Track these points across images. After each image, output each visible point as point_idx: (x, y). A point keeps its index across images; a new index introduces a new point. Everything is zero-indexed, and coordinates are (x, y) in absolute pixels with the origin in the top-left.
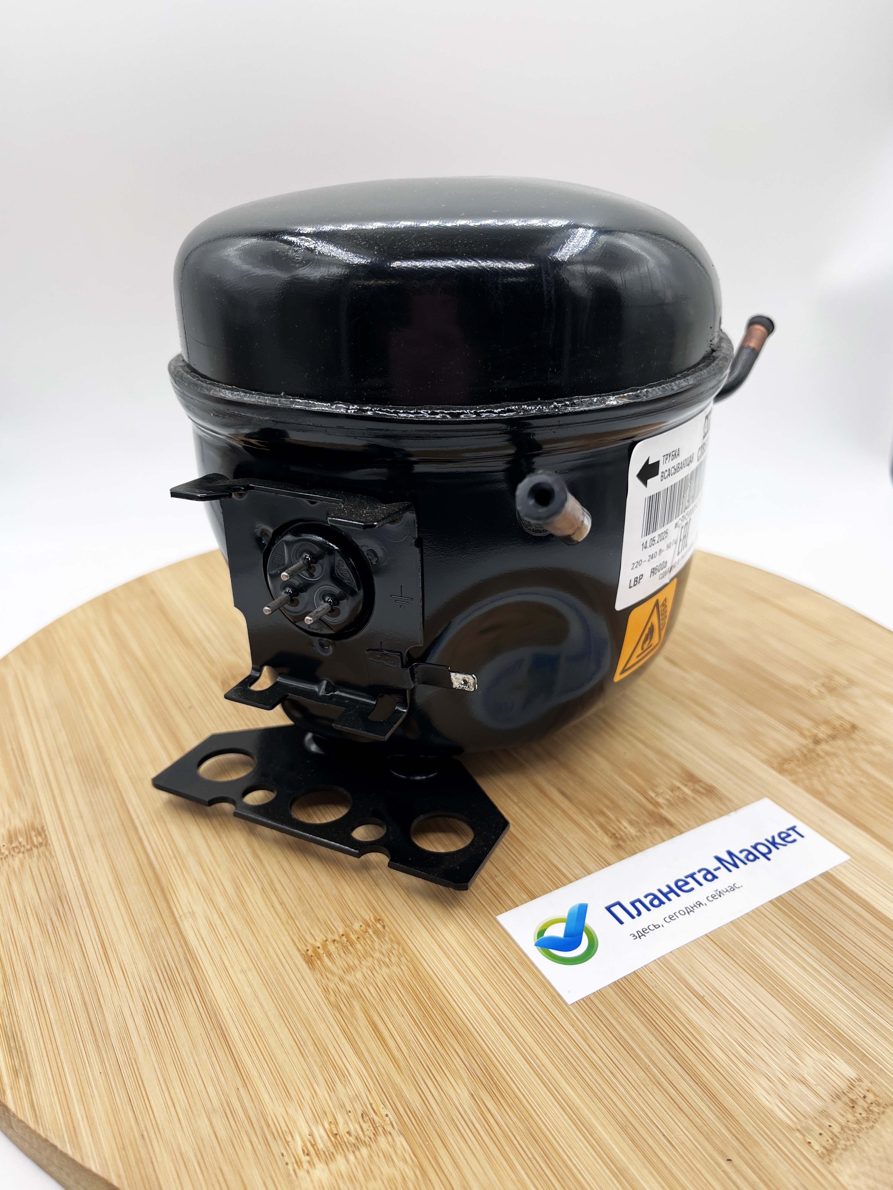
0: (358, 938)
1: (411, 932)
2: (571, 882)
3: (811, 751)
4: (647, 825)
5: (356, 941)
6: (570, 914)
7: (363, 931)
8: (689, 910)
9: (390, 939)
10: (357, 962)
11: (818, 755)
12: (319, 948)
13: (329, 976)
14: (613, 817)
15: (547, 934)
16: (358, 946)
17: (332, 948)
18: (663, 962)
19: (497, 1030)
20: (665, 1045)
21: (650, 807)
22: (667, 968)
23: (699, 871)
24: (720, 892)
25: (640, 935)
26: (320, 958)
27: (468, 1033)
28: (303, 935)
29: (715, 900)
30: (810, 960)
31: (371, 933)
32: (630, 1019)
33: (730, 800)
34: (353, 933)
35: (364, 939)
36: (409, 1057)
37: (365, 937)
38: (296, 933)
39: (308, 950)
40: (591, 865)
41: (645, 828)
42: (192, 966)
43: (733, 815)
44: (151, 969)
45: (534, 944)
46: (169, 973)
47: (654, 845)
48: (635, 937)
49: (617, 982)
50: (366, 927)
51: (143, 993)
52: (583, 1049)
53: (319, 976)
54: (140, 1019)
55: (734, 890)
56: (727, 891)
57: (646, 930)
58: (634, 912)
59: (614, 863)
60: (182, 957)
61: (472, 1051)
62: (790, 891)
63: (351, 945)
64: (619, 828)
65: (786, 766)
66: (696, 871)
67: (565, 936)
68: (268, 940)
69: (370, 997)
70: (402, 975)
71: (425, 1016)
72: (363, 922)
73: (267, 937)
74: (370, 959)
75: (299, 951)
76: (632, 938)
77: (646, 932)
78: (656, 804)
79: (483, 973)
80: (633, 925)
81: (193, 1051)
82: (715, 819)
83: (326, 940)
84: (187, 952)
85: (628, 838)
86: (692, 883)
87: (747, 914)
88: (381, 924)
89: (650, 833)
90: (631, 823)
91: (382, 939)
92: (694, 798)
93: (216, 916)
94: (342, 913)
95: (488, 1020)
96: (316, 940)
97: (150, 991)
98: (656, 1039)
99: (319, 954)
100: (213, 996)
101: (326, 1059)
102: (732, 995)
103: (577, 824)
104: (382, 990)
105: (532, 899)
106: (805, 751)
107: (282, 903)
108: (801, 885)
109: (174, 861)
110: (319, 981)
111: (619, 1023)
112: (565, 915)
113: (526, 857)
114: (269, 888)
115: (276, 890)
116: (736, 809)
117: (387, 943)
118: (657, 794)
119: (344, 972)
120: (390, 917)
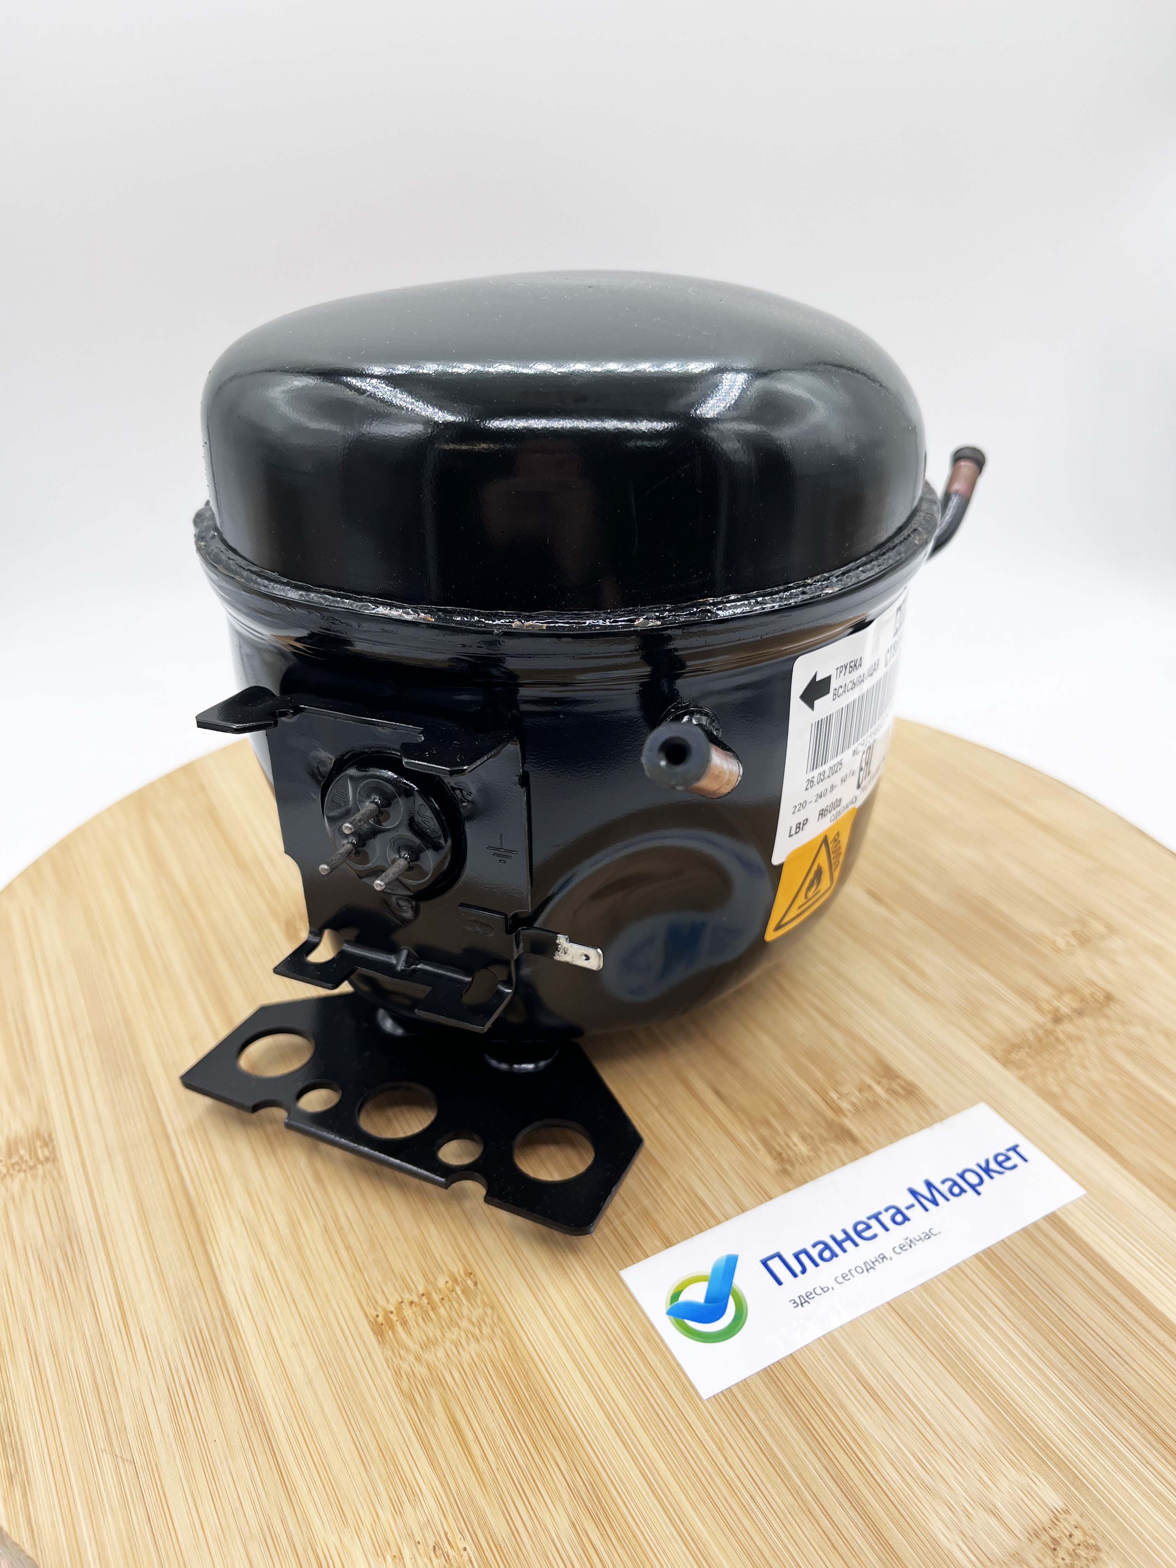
0: (443, 1299)
1: (510, 1292)
2: (719, 1222)
3: (1049, 1033)
4: (824, 1140)
5: (439, 1304)
6: (715, 1271)
7: (448, 1289)
8: (869, 1267)
9: (484, 1303)
10: (438, 1334)
11: (1057, 1039)
12: (392, 1312)
13: (403, 1352)
14: (779, 1128)
15: (683, 1298)
16: (442, 1311)
17: (408, 1312)
18: (829, 1340)
19: (611, 1434)
20: (823, 1459)
21: (830, 1114)
22: (834, 1349)
23: (887, 1210)
24: (911, 1241)
25: (803, 1301)
26: (392, 1328)
27: (574, 1438)
28: (372, 1294)
29: (903, 1253)
30: (1019, 1342)
31: (459, 1292)
32: (781, 1421)
33: (936, 1106)
34: (436, 1293)
35: (450, 1300)
36: (498, 1470)
37: (451, 1298)
38: (364, 1290)
39: (377, 1316)
40: (746, 1199)
41: (820, 1146)
42: (231, 1335)
43: (938, 1127)
44: (180, 1339)
45: (665, 1311)
46: (202, 1346)
47: (831, 1170)
48: (796, 1305)
49: (768, 1369)
50: (453, 1283)
51: (168, 1373)
52: (718, 1464)
53: (390, 1353)
54: (163, 1408)
55: (929, 1237)
56: (920, 1239)
57: (811, 1294)
58: (797, 1268)
59: (776, 1197)
60: (218, 1323)
61: (577, 1463)
62: (1003, 1241)
63: (433, 1310)
64: (787, 1145)
65: (1014, 1056)
66: (882, 1209)
67: (706, 1301)
68: (329, 1301)
69: (453, 1383)
70: (494, 1353)
71: (520, 1413)
72: (450, 1278)
73: (327, 1296)
74: (455, 1330)
75: (367, 1316)
76: (792, 1305)
77: (810, 1297)
78: (838, 1110)
79: (598, 1354)
80: (794, 1287)
81: (229, 1456)
82: (913, 1132)
83: (402, 1302)
84: (225, 1317)
85: (796, 1159)
86: (876, 1227)
87: (944, 1273)
88: (472, 1280)
89: (827, 1153)
90: (804, 1138)
91: (473, 1302)
92: (888, 1103)
93: (263, 1264)
94: (423, 1263)
95: (599, 1420)
96: (388, 1302)
97: (177, 1371)
98: (812, 1450)
99: (391, 1320)
100: (255, 1380)
101: (392, 1468)
102: (915, 1390)
103: (733, 1139)
104: (469, 1375)
105: (667, 1248)
106: (1040, 1032)
107: (348, 1248)
108: (1018, 1233)
109: (215, 1186)
110: (390, 1361)
111: (766, 1426)
112: (707, 1270)
113: (664, 1187)
114: (333, 1225)
115: (342, 1229)
116: (941, 1119)
117: (479, 1307)
118: (841, 1095)
119: (422, 1348)
120: (484, 1269)
